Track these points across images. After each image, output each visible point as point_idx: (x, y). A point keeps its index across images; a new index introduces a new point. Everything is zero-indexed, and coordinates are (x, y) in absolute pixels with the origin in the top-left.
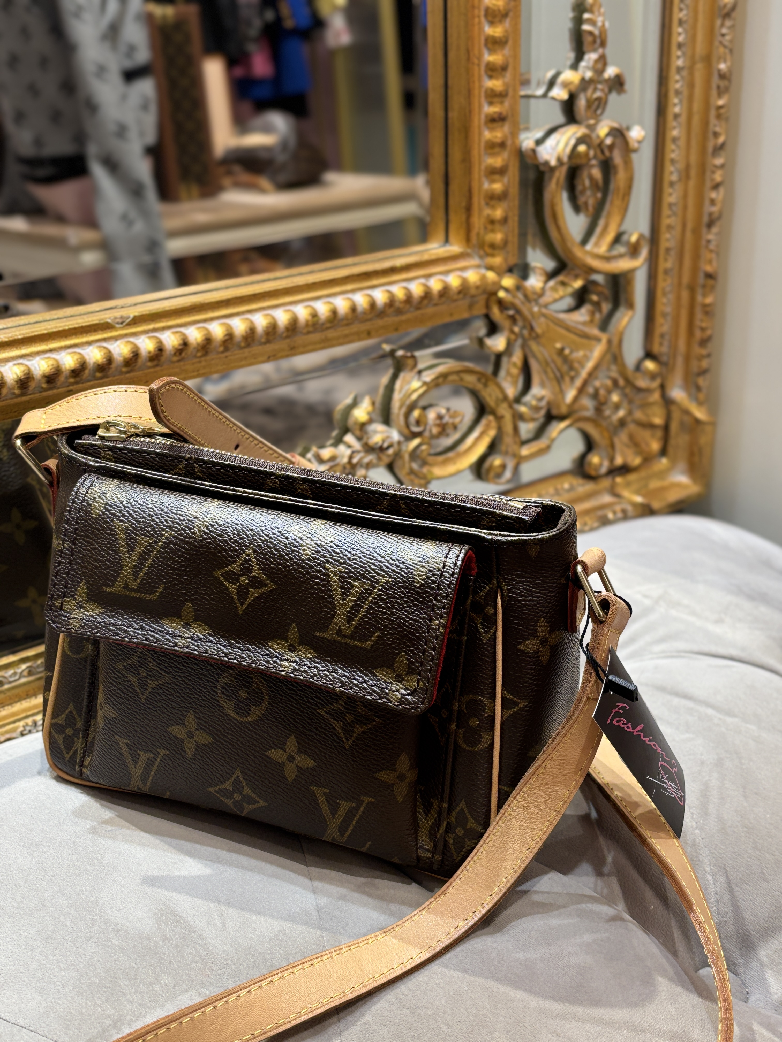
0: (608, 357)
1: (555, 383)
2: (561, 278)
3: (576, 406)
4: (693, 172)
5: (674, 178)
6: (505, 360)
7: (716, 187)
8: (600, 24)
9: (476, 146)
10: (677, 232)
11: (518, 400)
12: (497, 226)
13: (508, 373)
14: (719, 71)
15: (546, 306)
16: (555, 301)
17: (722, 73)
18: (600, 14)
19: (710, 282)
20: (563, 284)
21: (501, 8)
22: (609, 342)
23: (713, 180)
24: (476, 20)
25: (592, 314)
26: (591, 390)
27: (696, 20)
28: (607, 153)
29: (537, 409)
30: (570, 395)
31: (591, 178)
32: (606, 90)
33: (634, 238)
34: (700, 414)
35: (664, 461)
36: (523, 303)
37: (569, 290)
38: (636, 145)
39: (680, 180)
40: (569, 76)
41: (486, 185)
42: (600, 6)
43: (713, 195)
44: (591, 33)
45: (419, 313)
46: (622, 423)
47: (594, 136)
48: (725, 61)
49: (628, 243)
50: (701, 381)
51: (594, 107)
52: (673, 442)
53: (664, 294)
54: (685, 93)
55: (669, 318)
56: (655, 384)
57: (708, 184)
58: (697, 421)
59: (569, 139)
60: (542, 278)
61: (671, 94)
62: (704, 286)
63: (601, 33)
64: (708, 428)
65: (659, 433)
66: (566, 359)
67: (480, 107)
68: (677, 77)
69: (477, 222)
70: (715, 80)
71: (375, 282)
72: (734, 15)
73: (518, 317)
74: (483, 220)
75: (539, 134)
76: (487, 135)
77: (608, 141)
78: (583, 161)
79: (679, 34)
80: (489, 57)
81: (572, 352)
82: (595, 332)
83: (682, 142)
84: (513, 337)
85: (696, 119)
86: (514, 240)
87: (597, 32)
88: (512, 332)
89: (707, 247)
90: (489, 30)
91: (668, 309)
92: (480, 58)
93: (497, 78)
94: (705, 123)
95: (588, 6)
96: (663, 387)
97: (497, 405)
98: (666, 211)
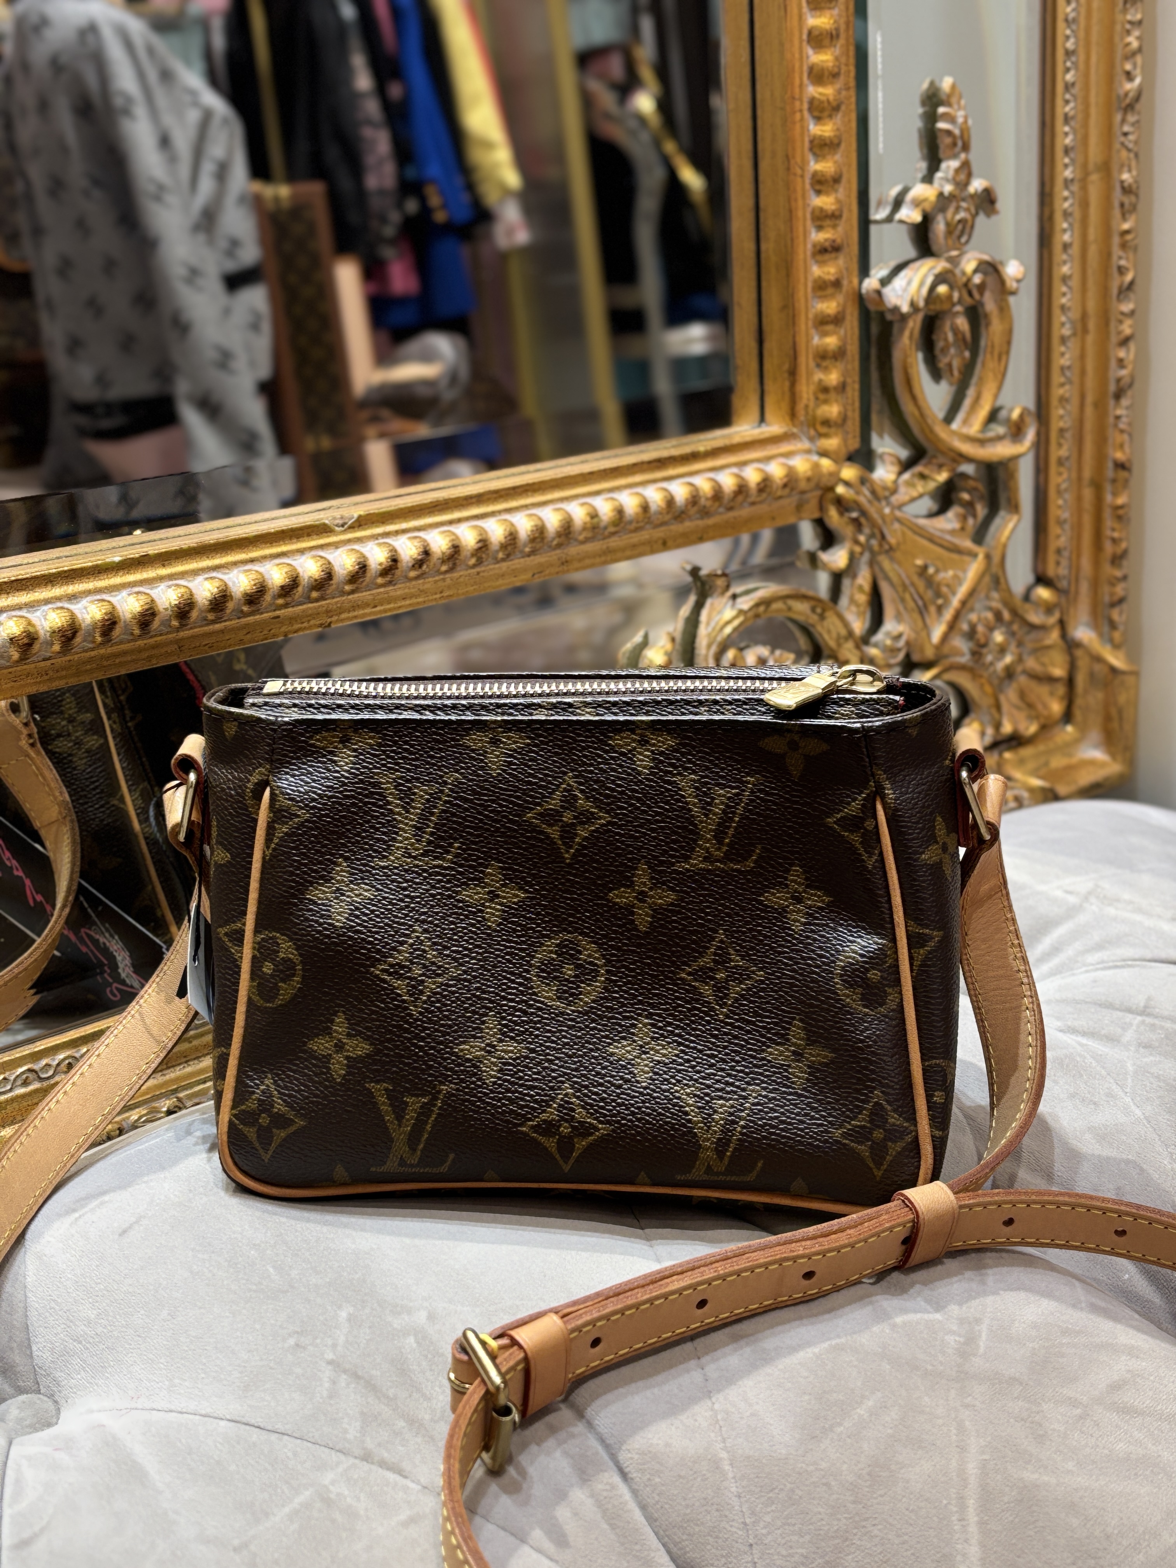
0: (987, 579)
1: (916, 616)
2: (918, 469)
3: (946, 650)
4: (1092, 325)
5: (1066, 331)
6: (846, 583)
7: (1125, 342)
8: (960, 120)
9: (801, 287)
10: (1073, 407)
11: (865, 640)
12: (833, 395)
13: (852, 601)
14: (1122, 182)
15: (900, 507)
16: (913, 500)
17: (1126, 184)
18: (959, 108)
19: (1123, 474)
20: (923, 477)
21: (831, 98)
22: (988, 557)
23: (1119, 333)
24: (798, 116)
25: (964, 518)
26: (965, 627)
27: (1087, 116)
28: (976, 295)
29: (893, 651)
30: (937, 633)
31: (956, 331)
32: (973, 210)
33: (1015, 414)
34: (1116, 660)
35: (1069, 728)
36: (870, 502)
37: (932, 485)
38: (1014, 285)
39: (1074, 334)
40: (920, 190)
41: (816, 340)
42: (960, 97)
43: (1122, 354)
44: (949, 133)
45: (731, 514)
46: (1010, 674)
47: (957, 272)
48: (1130, 171)
49: (1008, 421)
50: (1115, 614)
51: (957, 232)
52: (1079, 702)
53: (1059, 493)
54: (1077, 215)
55: (1067, 527)
56: (1053, 620)
57: (1114, 339)
58: (1114, 670)
59: (925, 277)
60: (895, 469)
61: (1058, 216)
62: (1114, 481)
63: (962, 131)
64: (1130, 680)
65: (1061, 690)
66: (930, 582)
67: (806, 234)
68: (1066, 193)
69: (806, 391)
70: (1117, 195)
71: (671, 472)
72: (1138, 107)
73: (863, 520)
74: (812, 388)
75: (884, 272)
76: (816, 271)
77: (977, 279)
78: (946, 307)
79: (1066, 134)
80: (816, 166)
81: (937, 571)
82: (968, 544)
83: (1075, 282)
84: (858, 549)
85: (1093, 251)
86: (855, 416)
87: (957, 132)
88: (857, 542)
89: (1116, 426)
90: (816, 129)
91: (1065, 515)
92: (803, 166)
93: (827, 194)
94: (1106, 256)
95: (944, 97)
96: (1062, 624)
97: (839, 645)
98: (1057, 378)
